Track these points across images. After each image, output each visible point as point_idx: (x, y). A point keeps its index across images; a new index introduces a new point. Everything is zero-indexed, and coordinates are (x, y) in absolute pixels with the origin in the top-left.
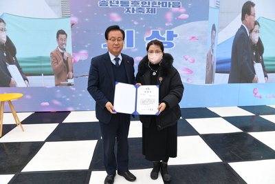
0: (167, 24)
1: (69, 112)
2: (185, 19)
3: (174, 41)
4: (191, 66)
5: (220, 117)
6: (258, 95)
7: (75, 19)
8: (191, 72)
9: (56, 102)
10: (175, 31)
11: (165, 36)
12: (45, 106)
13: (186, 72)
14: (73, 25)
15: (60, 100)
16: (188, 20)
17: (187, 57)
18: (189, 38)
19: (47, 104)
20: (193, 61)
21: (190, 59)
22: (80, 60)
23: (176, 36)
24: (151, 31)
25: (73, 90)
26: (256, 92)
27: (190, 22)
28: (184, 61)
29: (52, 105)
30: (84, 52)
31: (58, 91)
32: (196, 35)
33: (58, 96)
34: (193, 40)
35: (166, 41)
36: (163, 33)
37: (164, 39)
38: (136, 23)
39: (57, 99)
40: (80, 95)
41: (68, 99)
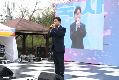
7: (106, 13)
9: (94, 58)
12: (89, 60)
14: (105, 16)
15: (96, 57)
19: (90, 59)
22: (107, 35)
25: (102, 52)
29: (92, 59)
30: (109, 30)
31: (96, 52)
39: (94, 56)
40: (106, 55)
41: (100, 57)
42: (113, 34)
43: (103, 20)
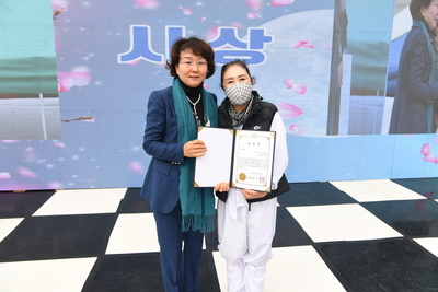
0: (250, 16)
1: (53, 191)
2: (286, 6)
3: (265, 49)
4: (298, 101)
5: (355, 201)
6: (431, 156)
7: (62, 4)
8: (299, 112)
9: (26, 172)
10: (267, 29)
11: (247, 39)
12: (3, 180)
13: (288, 112)
14: (57, 14)
15: (33, 167)
16: (294, 9)
17: (291, 82)
18: (294, 43)
19: (6, 175)
20: (303, 91)
21: (296, 87)
22: (74, 88)
23: (269, 39)
24: (219, 29)
25: (59, 148)
26: (426, 150)
27: (296, 11)
28: (286, 90)
29: (16, 177)
30: (81, 70)
31: (30, 149)
32: (309, 38)
33: (30, 159)
34: (302, 48)
35: (248, 49)
36: (242, 34)
37: (244, 45)
38: (187, 13)
39: (26, 165)
40: (76, 157)
41: (50, 166)
42: (98, 83)
43: (53, 29)
